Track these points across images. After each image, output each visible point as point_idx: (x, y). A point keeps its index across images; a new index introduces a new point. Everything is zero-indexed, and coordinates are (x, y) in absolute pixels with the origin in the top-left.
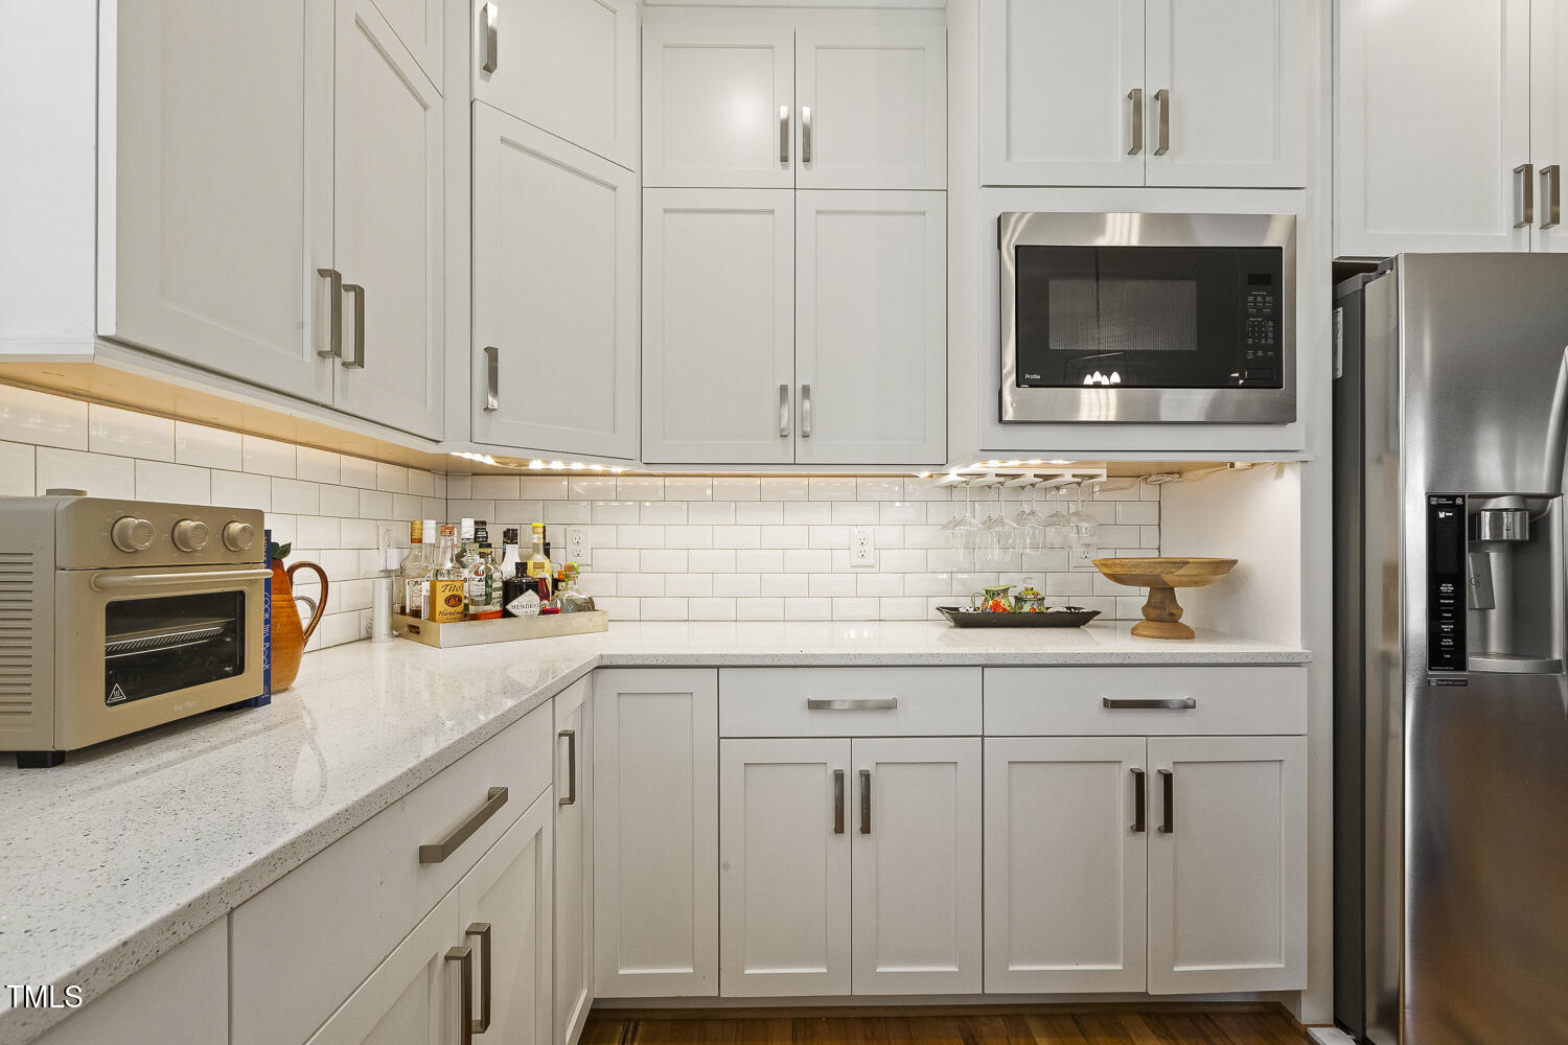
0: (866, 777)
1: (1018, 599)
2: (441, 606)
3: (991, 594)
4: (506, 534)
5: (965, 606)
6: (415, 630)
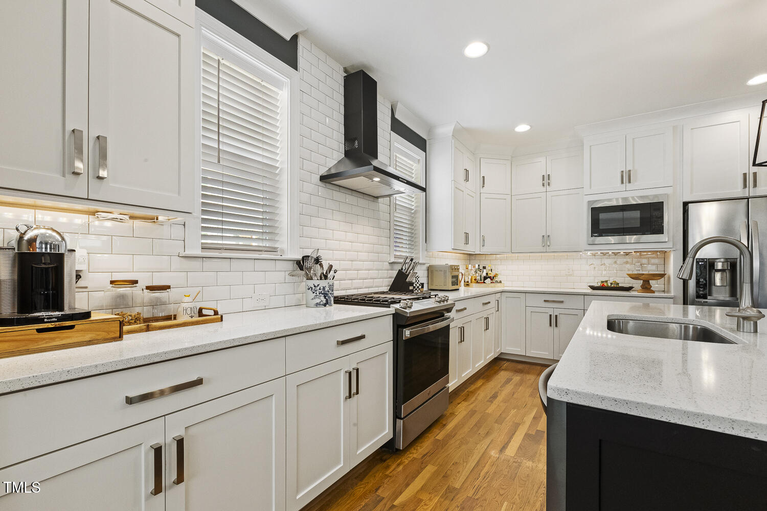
0: (556, 316)
1: (611, 284)
2: (473, 280)
3: (602, 282)
4: (483, 267)
5: (596, 285)
6: (467, 285)
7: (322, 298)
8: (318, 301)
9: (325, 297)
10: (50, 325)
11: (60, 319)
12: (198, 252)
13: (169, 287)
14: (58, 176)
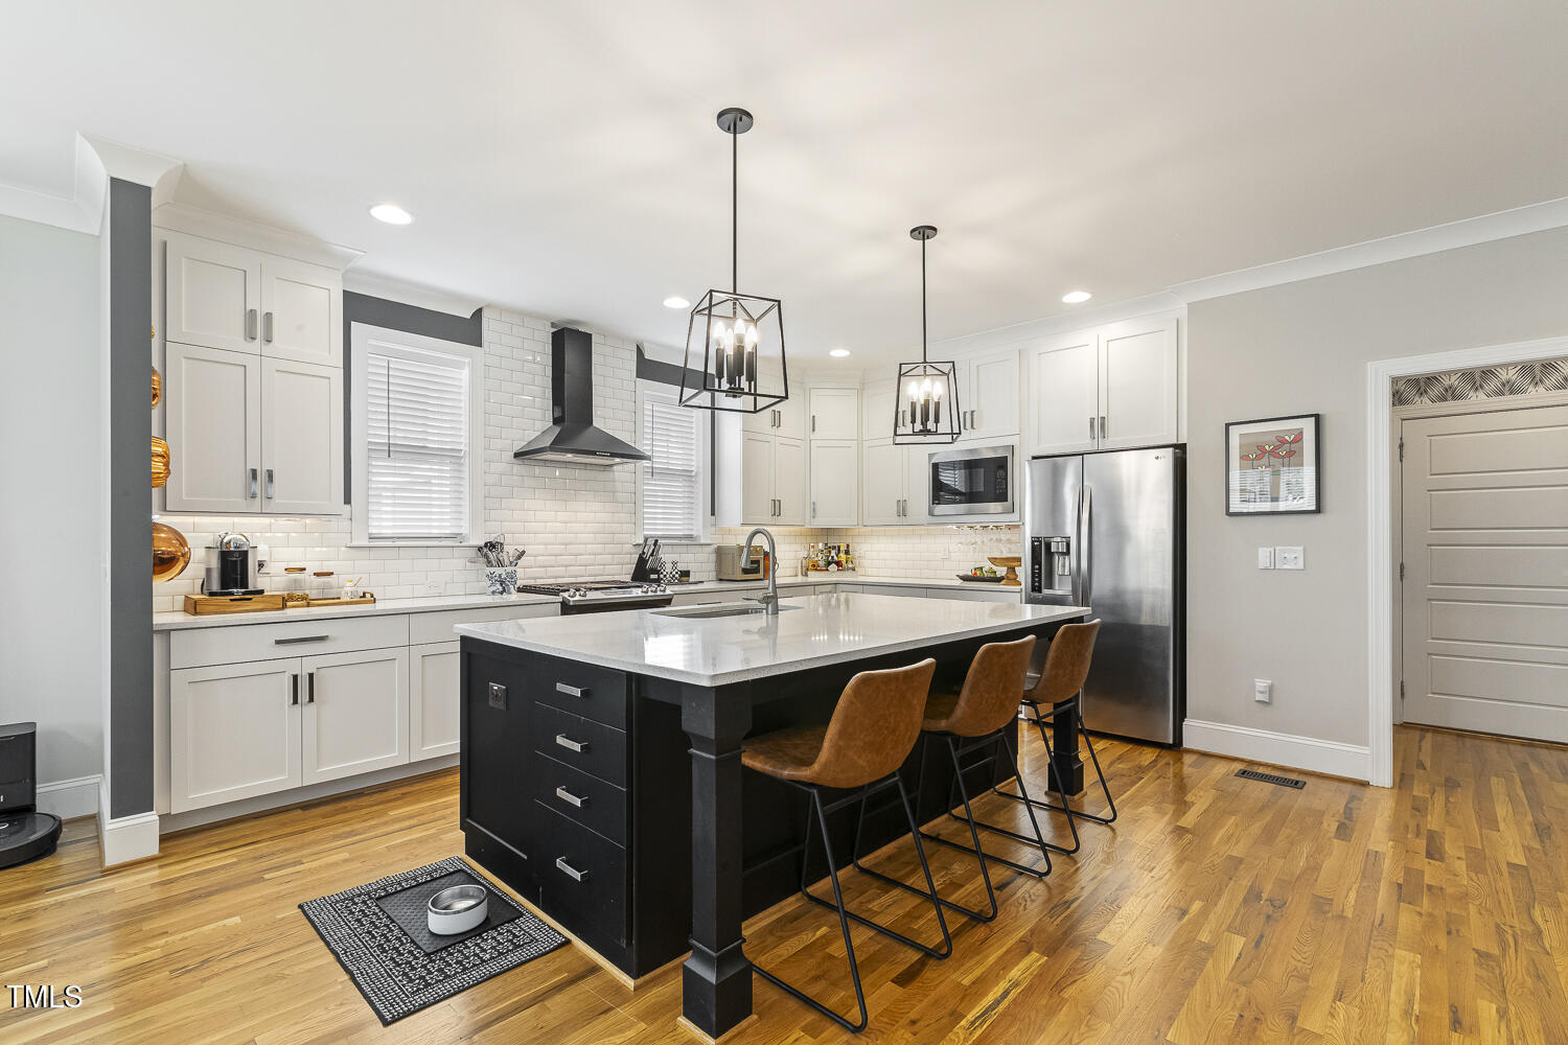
2: (810, 567)
7: (498, 586)
8: (494, 588)
9: (501, 585)
10: (238, 597)
11: (244, 594)
12: (366, 543)
13: (332, 574)
14: (241, 500)
